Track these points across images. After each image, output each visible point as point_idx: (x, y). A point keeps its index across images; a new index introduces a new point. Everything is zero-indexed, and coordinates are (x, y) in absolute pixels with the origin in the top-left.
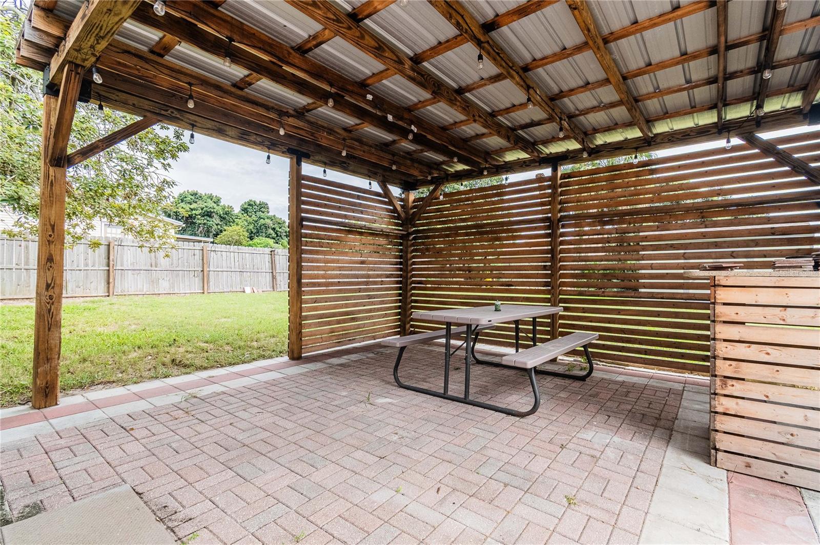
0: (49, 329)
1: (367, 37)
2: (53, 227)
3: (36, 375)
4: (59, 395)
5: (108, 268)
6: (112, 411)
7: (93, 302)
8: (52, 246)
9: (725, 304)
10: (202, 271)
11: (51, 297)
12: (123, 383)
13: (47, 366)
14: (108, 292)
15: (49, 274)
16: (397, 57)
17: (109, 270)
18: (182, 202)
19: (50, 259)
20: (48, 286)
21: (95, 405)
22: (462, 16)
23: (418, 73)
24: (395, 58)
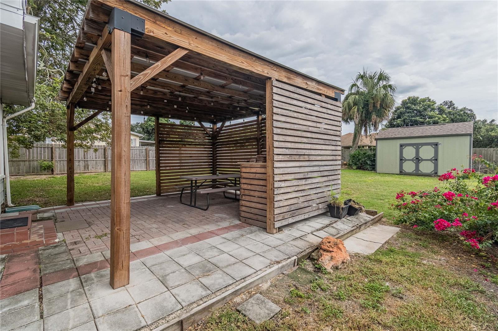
0: (71, 182)
1: (149, 91)
2: (71, 150)
3: (68, 196)
4: (74, 203)
5: (104, 159)
6: (87, 207)
7: (98, 174)
8: (71, 156)
9: (243, 172)
10: (146, 160)
11: (71, 172)
12: (95, 201)
13: (70, 193)
14: (105, 170)
15: (70, 164)
16: (163, 93)
17: (105, 160)
18: (150, 121)
19: (70, 160)
20: (70, 168)
21: (84, 205)
22: (170, 87)
23: (173, 96)
24: (162, 94)
